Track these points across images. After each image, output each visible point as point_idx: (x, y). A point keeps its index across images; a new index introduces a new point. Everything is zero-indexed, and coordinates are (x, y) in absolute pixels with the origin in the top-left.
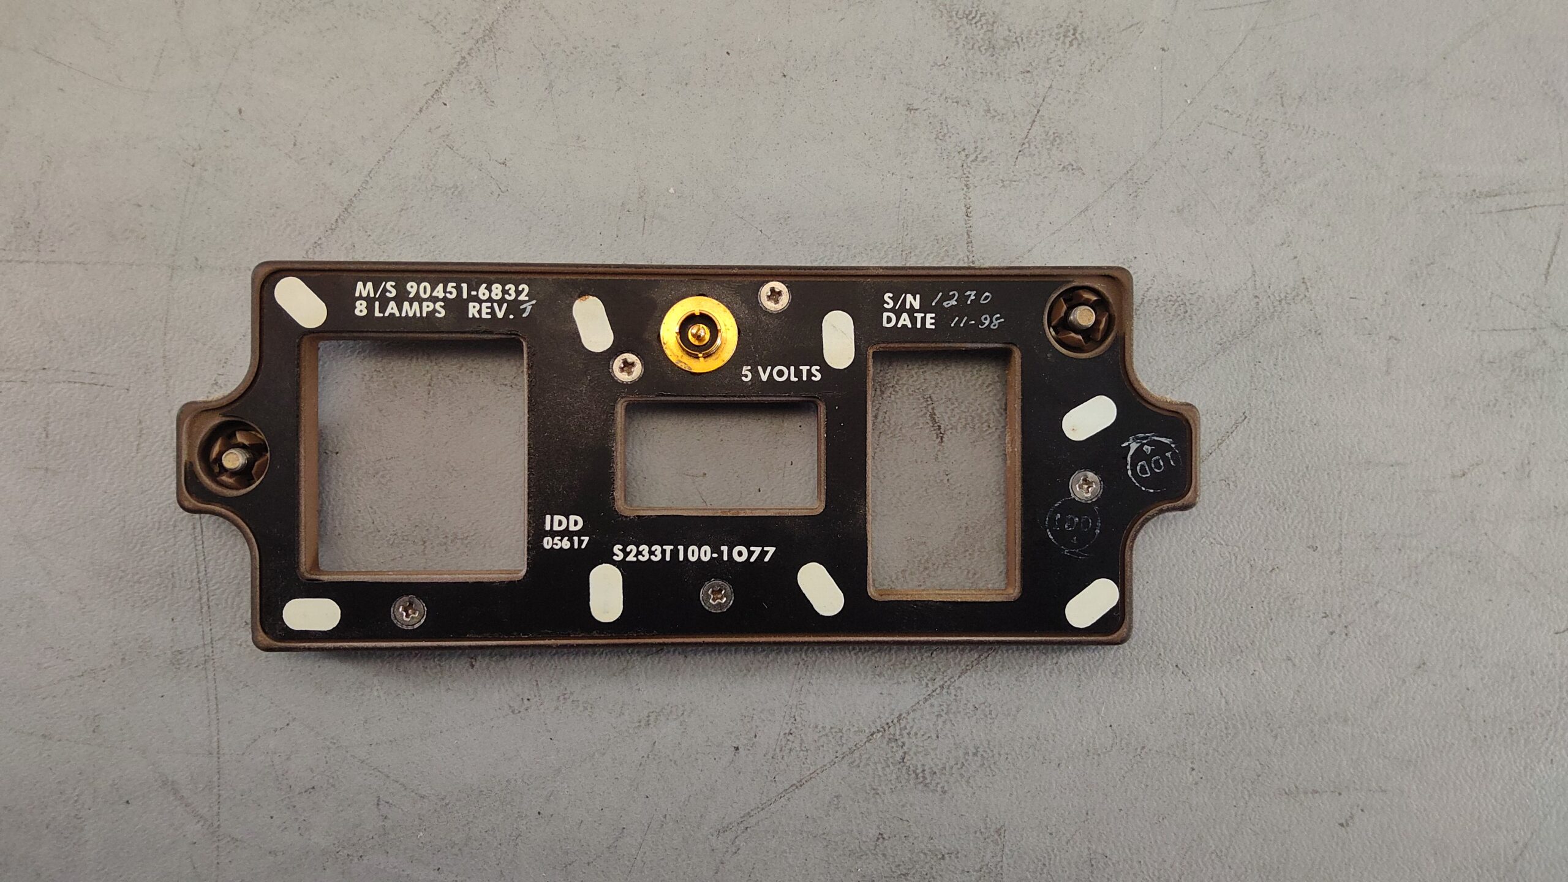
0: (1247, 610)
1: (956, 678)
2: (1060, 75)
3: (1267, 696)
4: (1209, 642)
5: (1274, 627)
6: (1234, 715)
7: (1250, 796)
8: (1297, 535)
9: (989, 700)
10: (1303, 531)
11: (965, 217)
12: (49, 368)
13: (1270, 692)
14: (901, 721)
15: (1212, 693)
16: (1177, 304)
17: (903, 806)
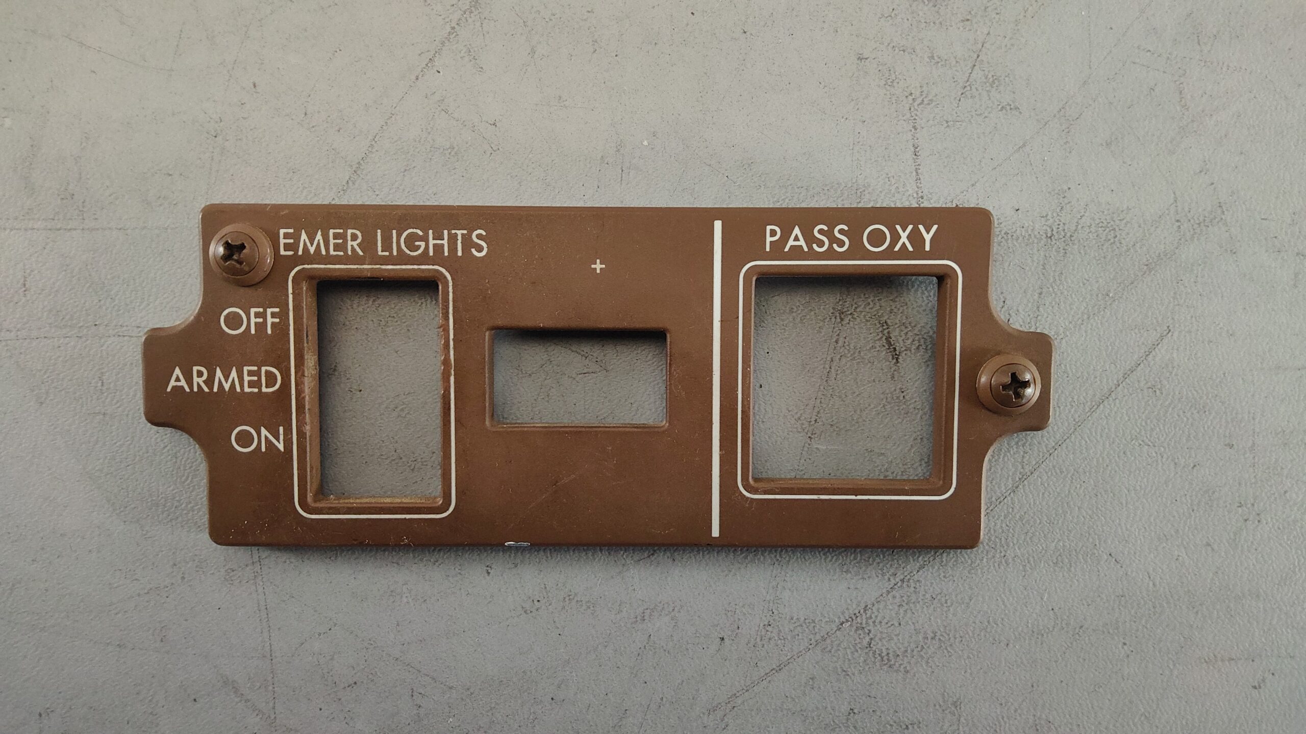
0: (1172, 503)
1: (915, 573)
2: (997, 22)
3: (1189, 578)
4: (1139, 534)
5: (1196, 517)
6: (1161, 595)
7: (1174, 665)
8: (1216, 435)
9: (945, 591)
10: (1221, 431)
11: (914, 156)
12: (100, 324)
13: (1192, 574)
14: (867, 612)
15: (1141, 577)
16: (1108, 230)
17: (871, 684)
